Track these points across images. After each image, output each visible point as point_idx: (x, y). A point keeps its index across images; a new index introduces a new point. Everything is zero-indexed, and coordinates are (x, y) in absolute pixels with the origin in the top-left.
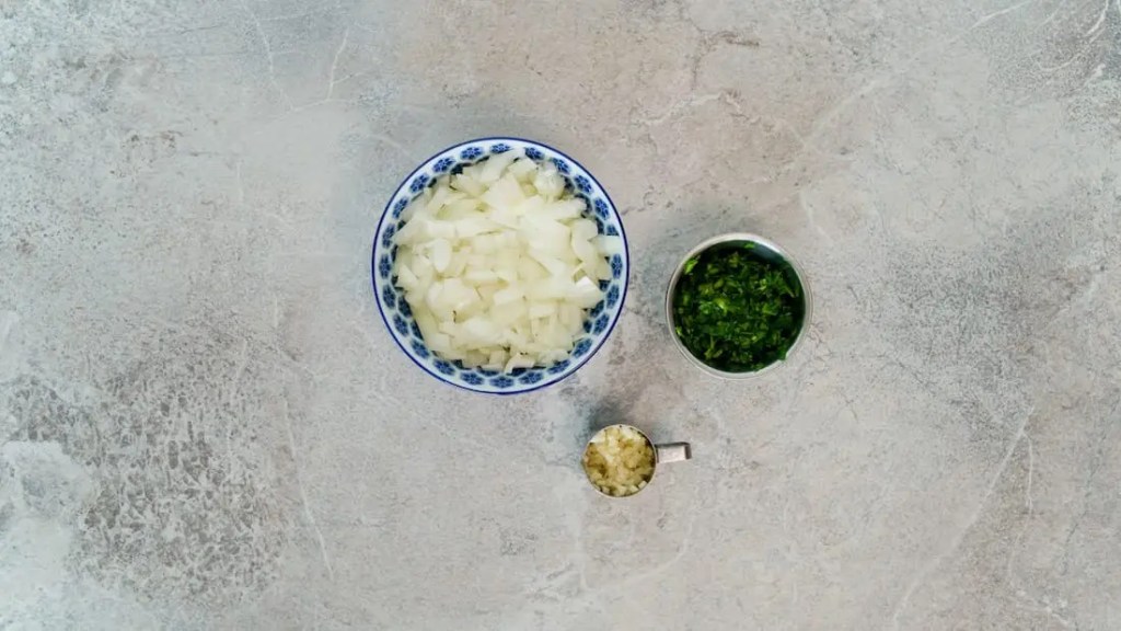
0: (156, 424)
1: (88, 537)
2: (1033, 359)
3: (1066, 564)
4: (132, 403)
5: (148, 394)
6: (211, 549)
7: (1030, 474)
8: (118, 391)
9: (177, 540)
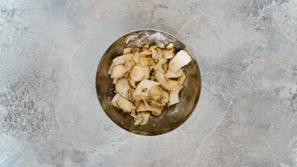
0: (21, 97)
1: (4, 124)
2: (234, 85)
3: (242, 135)
4: (16, 92)
5: (19, 90)
6: (34, 127)
7: (234, 113)
8: (12, 89)
9: (26, 125)
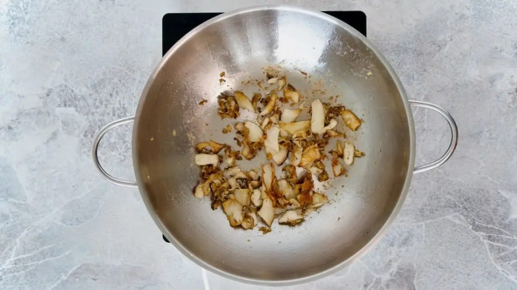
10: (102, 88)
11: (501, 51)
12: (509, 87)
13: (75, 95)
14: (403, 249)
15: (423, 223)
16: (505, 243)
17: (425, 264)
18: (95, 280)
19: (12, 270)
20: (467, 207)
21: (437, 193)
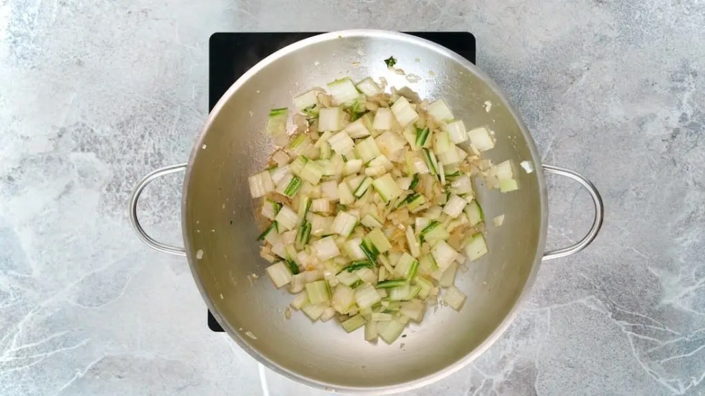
10: (130, 128)
11: (653, 85)
12: (663, 131)
13: (96, 137)
14: (521, 343)
15: (548, 309)
16: (654, 336)
17: (550, 362)
18: (120, 377)
19: (13, 364)
20: (606, 288)
21: (568, 269)
